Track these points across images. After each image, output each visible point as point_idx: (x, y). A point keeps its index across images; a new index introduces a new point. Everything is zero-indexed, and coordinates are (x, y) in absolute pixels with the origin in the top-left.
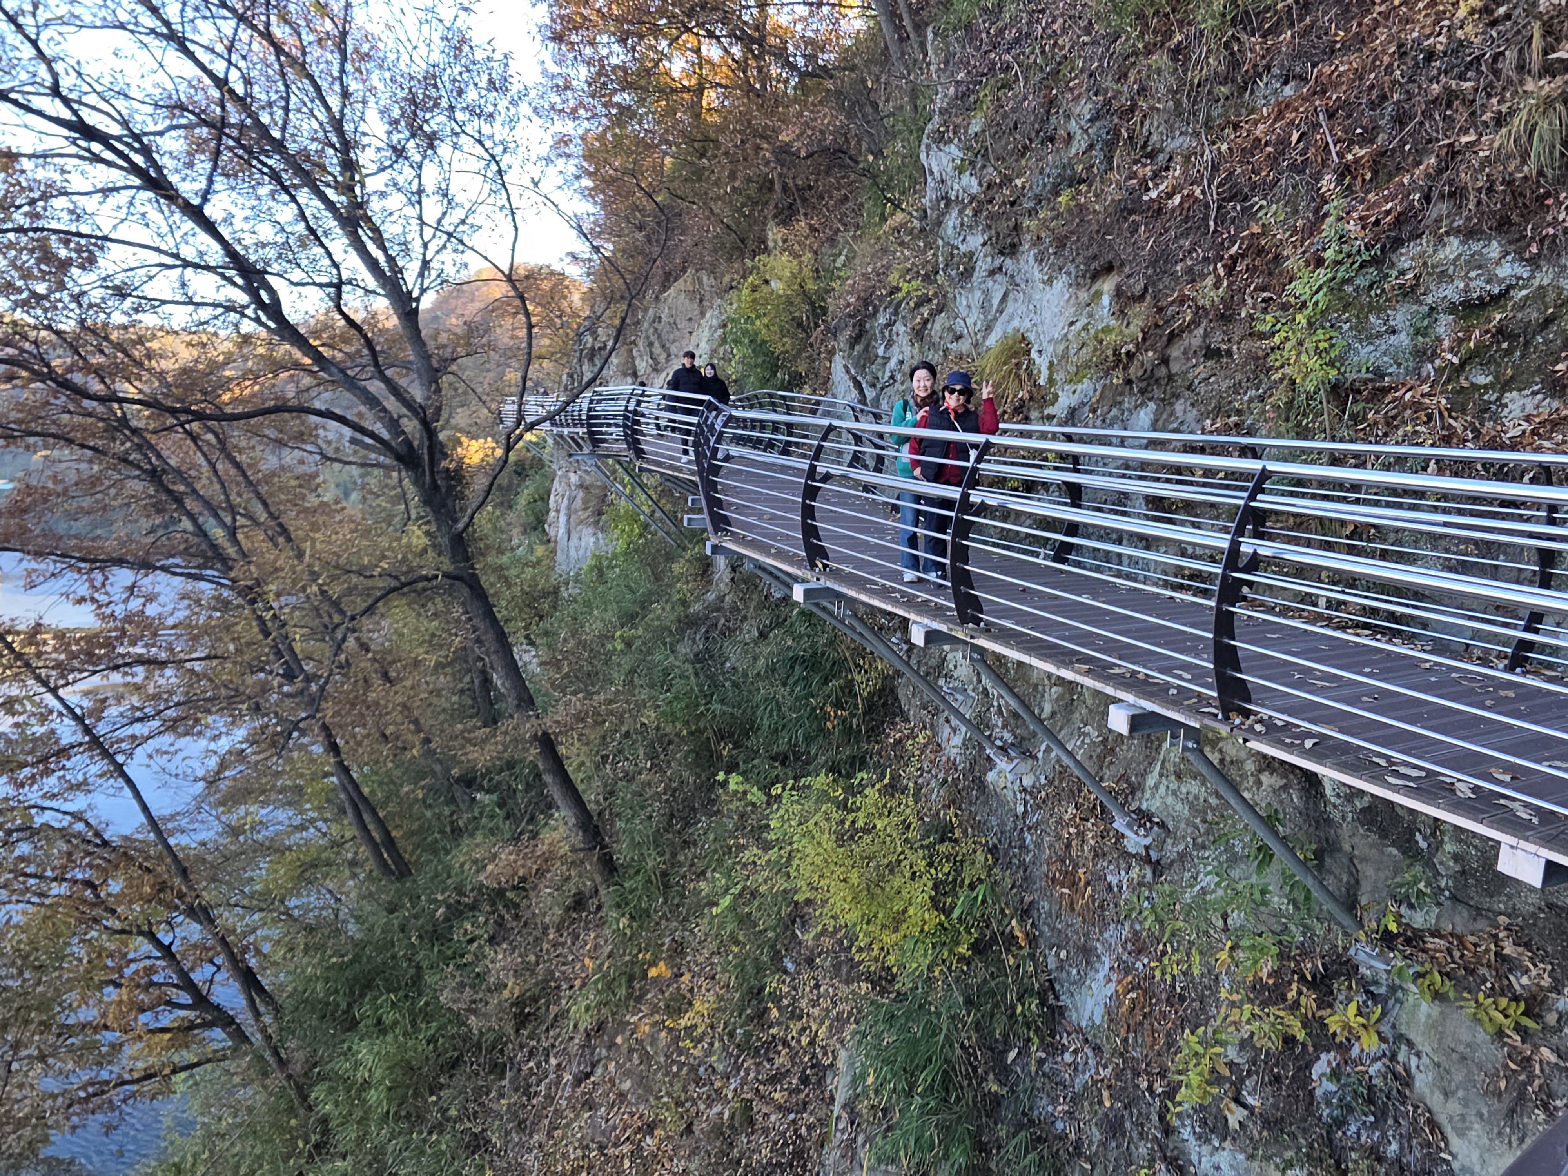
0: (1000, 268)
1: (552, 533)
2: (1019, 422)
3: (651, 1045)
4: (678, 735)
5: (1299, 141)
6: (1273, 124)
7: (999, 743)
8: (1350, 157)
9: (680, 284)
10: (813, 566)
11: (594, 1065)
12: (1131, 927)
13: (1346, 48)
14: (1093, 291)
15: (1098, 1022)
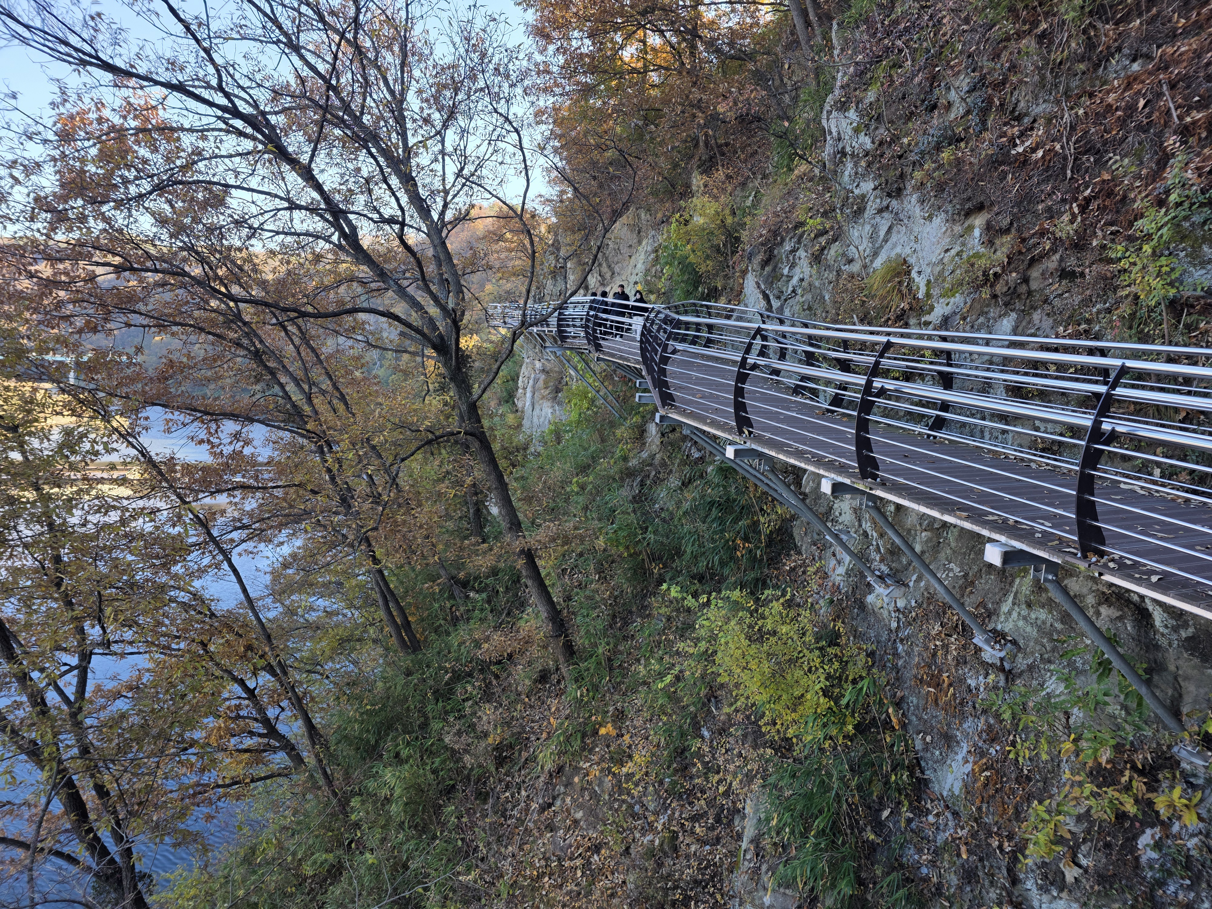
0: (887, 207)
1: (520, 405)
2: (901, 327)
3: (599, 786)
4: (620, 556)
5: (1145, 106)
6: (1123, 93)
7: (877, 573)
8: (1188, 119)
9: (624, 219)
10: (741, 432)
11: (554, 798)
12: (986, 721)
13: (1187, 32)
14: (966, 225)
15: (957, 793)
